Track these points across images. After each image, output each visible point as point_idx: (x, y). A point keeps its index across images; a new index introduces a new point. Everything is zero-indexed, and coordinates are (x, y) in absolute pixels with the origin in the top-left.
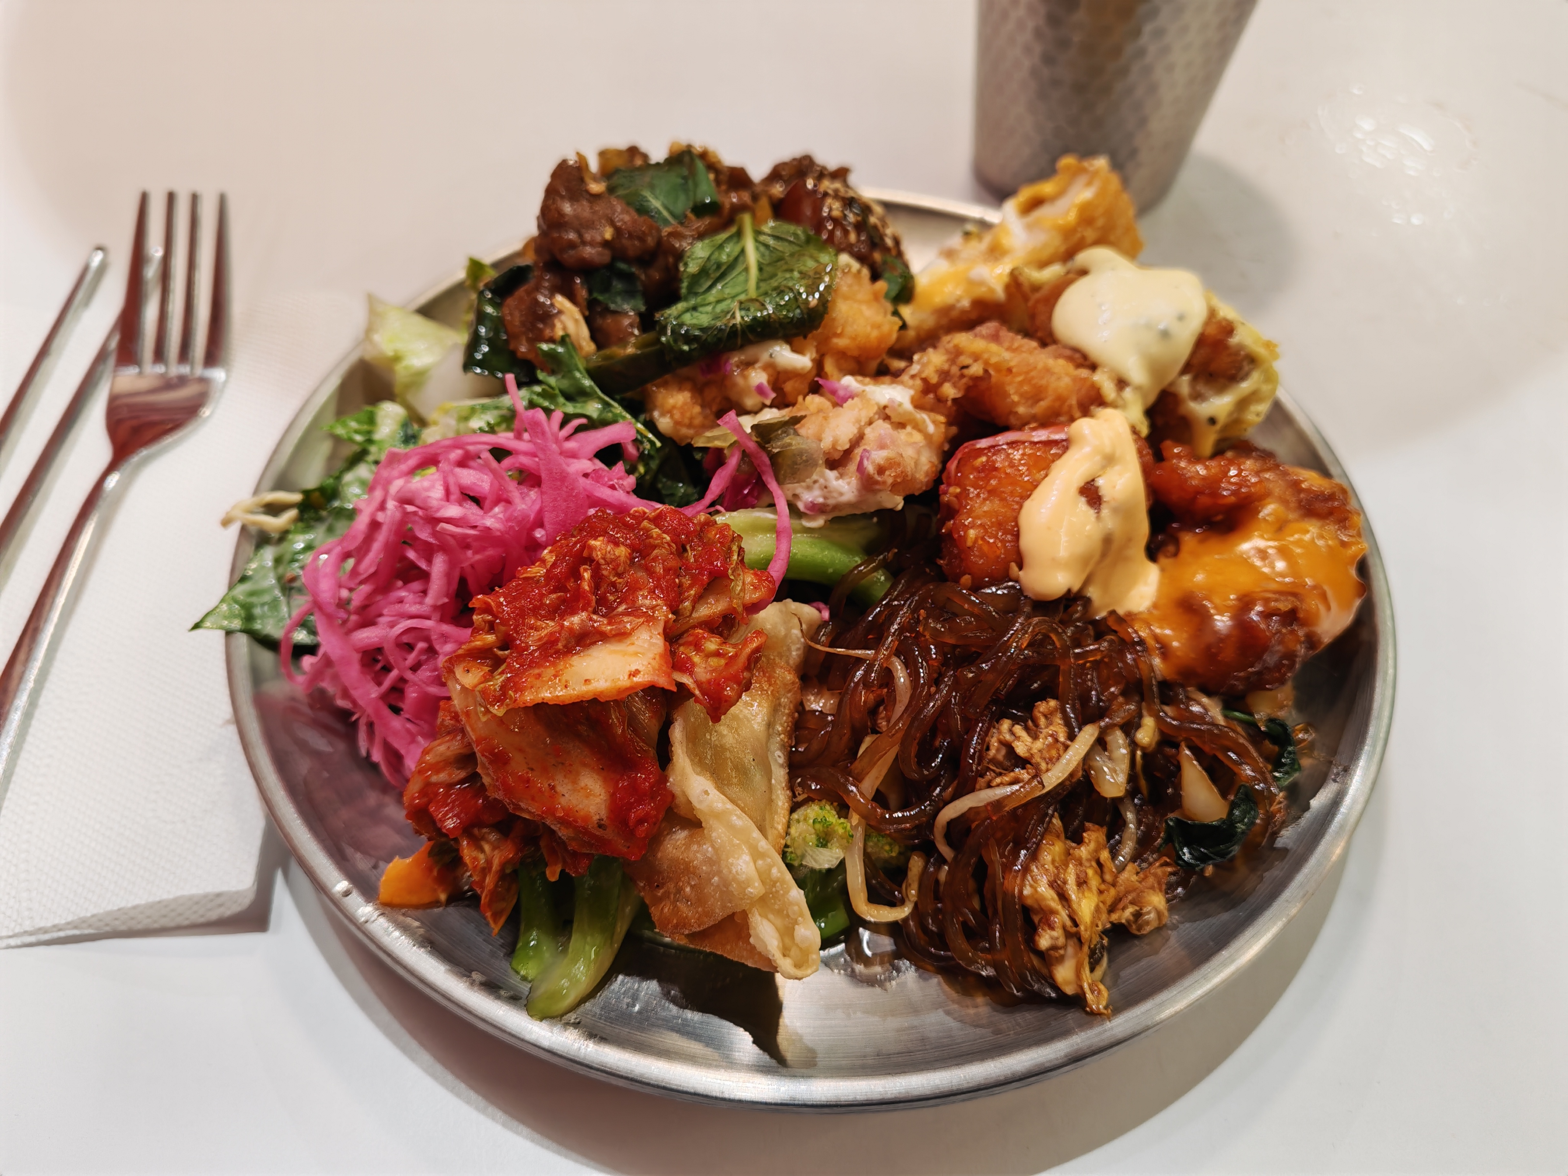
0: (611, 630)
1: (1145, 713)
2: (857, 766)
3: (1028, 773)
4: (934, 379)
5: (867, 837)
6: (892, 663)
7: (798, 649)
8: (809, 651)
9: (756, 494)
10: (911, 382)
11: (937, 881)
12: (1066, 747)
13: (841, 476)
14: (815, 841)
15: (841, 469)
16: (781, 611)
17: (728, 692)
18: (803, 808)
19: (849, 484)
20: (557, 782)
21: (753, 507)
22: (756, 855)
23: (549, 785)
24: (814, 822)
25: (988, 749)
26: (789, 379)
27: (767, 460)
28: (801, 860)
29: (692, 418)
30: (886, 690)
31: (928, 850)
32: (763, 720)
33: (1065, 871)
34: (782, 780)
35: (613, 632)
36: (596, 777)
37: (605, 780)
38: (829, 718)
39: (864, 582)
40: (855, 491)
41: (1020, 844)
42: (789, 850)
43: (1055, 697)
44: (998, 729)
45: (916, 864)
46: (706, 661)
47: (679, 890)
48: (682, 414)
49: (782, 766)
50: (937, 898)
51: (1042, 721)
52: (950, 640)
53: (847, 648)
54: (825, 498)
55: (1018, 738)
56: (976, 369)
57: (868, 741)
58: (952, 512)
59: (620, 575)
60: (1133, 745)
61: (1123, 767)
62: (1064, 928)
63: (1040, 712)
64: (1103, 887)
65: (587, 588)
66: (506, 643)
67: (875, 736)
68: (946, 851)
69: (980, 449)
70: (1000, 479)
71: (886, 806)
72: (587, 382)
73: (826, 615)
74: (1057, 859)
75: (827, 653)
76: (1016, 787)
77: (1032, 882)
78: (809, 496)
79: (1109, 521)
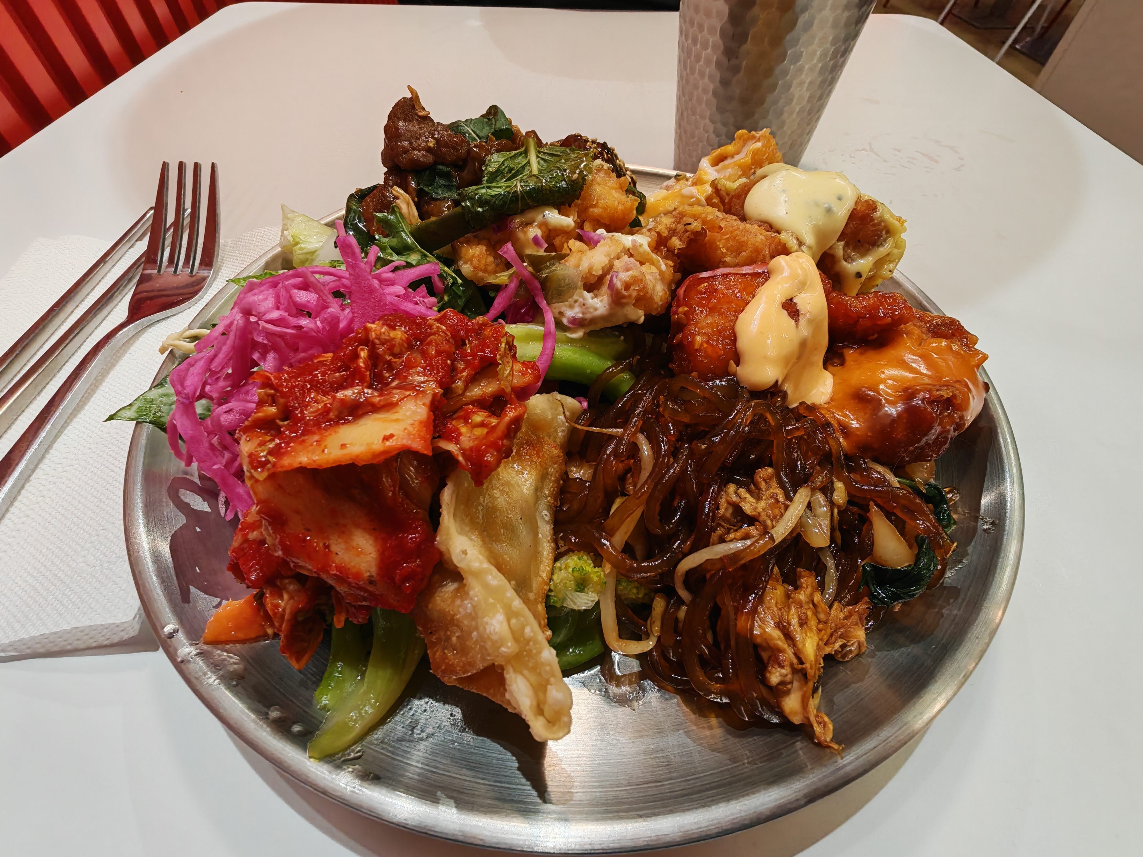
0: (380, 401)
1: (835, 480)
2: (609, 523)
3: (757, 529)
4: (665, 233)
5: (618, 582)
6: (637, 438)
7: (563, 431)
8: (572, 432)
9: (531, 314)
10: (648, 234)
11: (677, 620)
12: (787, 507)
13: (596, 296)
14: (574, 586)
15: (596, 292)
16: (548, 400)
17: (489, 458)
18: (565, 558)
19: (601, 301)
20: (331, 542)
21: (528, 322)
22: (510, 614)
23: (324, 544)
24: (573, 570)
25: (718, 508)
26: (558, 236)
27: (538, 285)
28: (562, 603)
29: (486, 265)
30: (632, 461)
31: (669, 592)
32: (531, 486)
33: (788, 612)
34: (548, 534)
35: (382, 403)
36: (367, 536)
37: (376, 539)
38: (587, 484)
39: (614, 380)
40: (606, 305)
41: (748, 590)
42: (553, 594)
43: (771, 465)
44: (726, 491)
45: (659, 605)
46: (472, 431)
47: (448, 639)
48: (479, 261)
49: (548, 522)
50: (677, 632)
51: (763, 485)
52: (686, 419)
53: (602, 427)
54: (583, 313)
55: (744, 499)
56: (696, 226)
57: (618, 503)
58: (681, 327)
59: (395, 356)
60: (831, 503)
61: (826, 523)
62: (792, 665)
63: (761, 478)
64: (821, 626)
65: (362, 365)
66: (287, 414)
67: (624, 498)
68: (684, 594)
69: (702, 278)
70: (719, 300)
71: (633, 557)
72: (410, 240)
73: (585, 404)
74: (779, 601)
75: (587, 431)
76: (748, 542)
77: (760, 623)
78: (572, 313)
79: (804, 330)
